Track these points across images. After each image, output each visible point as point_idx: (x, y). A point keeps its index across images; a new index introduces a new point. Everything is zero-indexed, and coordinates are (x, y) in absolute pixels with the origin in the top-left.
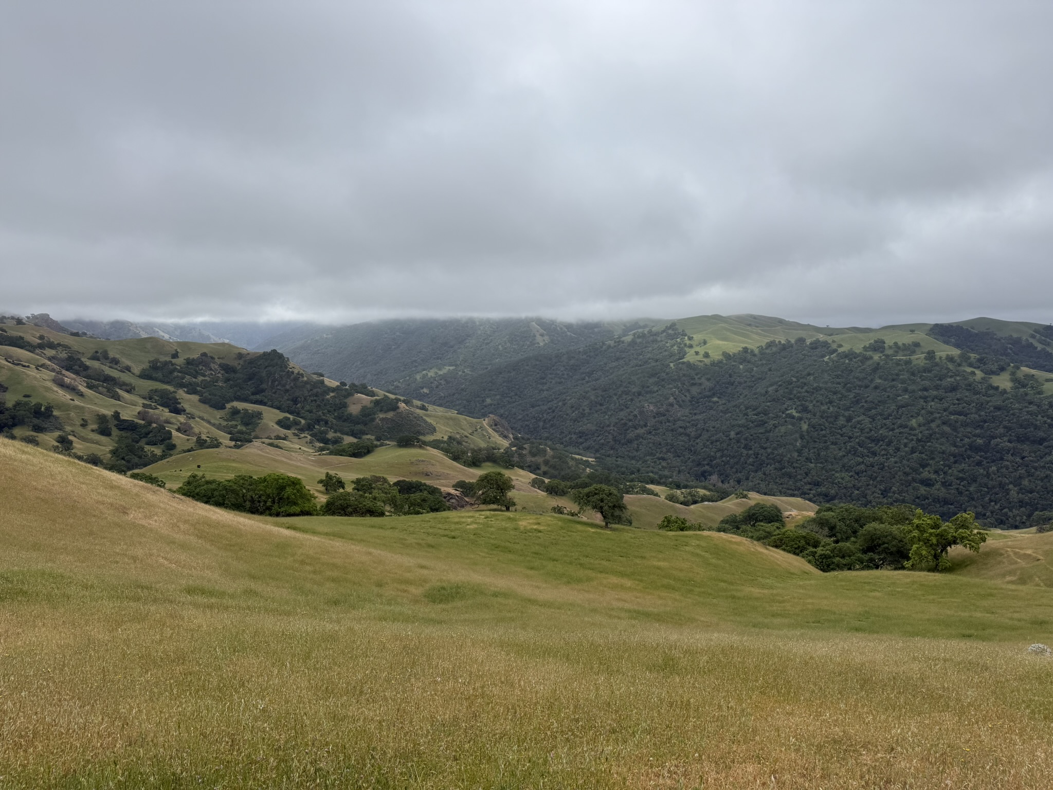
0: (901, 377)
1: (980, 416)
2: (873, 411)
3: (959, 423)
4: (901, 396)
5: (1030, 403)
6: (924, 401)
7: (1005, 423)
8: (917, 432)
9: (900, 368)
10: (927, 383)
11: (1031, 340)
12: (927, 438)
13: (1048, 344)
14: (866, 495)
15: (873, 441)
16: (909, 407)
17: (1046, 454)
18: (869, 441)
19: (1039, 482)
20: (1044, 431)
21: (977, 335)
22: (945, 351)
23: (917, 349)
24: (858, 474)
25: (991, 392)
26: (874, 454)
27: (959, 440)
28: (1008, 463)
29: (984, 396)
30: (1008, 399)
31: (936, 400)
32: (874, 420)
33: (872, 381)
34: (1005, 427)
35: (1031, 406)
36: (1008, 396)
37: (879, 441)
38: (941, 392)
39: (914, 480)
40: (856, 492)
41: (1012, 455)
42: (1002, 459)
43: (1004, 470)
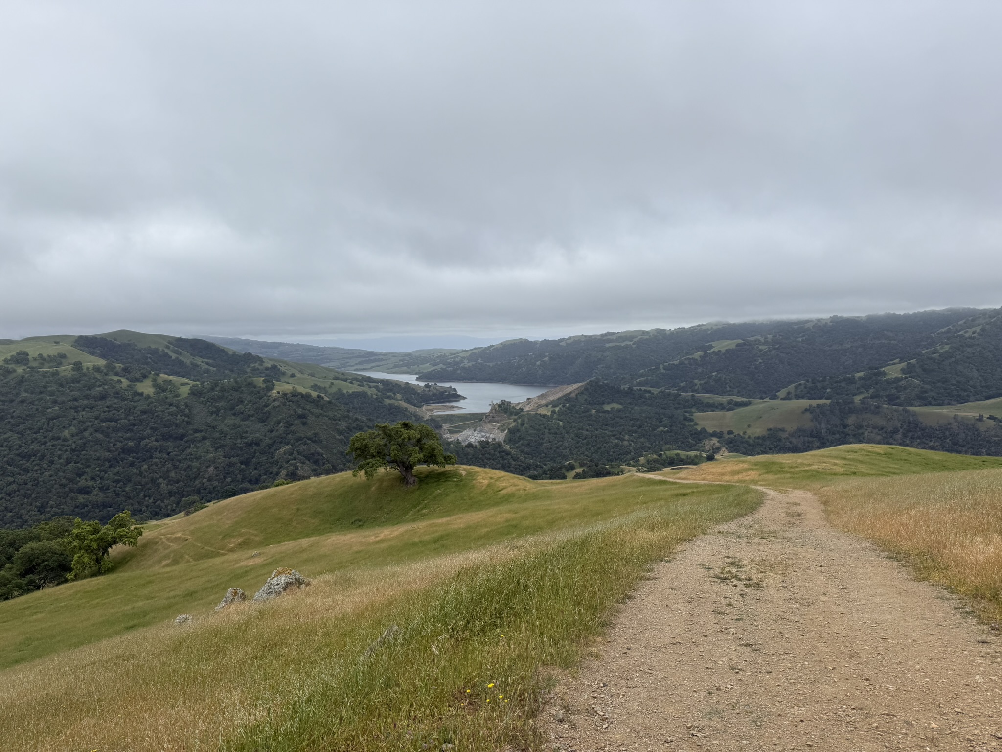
0: (49, 389)
1: (129, 420)
2: (22, 427)
3: (111, 429)
4: (51, 408)
5: (171, 405)
6: (75, 412)
7: (151, 425)
8: (70, 442)
9: (47, 380)
10: (77, 393)
11: (166, 351)
12: (81, 447)
13: (180, 354)
14: (21, 515)
15: (23, 457)
16: (61, 419)
17: (186, 448)
18: (19, 458)
19: (183, 472)
20: (183, 428)
21: (120, 346)
22: (91, 361)
23: (63, 361)
24: (9, 495)
25: (137, 398)
26: (27, 471)
27: (112, 445)
28: (157, 460)
29: (131, 402)
30: (152, 403)
31: (87, 409)
32: (23, 435)
33: (17, 394)
34: (152, 428)
35: (171, 407)
36: (151, 400)
37: (30, 456)
38: (91, 401)
39: (71, 490)
40: (9, 514)
41: (159, 452)
42: (151, 457)
43: (154, 467)
